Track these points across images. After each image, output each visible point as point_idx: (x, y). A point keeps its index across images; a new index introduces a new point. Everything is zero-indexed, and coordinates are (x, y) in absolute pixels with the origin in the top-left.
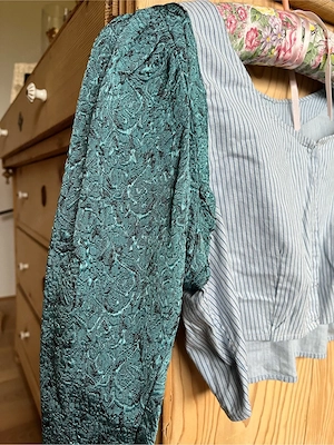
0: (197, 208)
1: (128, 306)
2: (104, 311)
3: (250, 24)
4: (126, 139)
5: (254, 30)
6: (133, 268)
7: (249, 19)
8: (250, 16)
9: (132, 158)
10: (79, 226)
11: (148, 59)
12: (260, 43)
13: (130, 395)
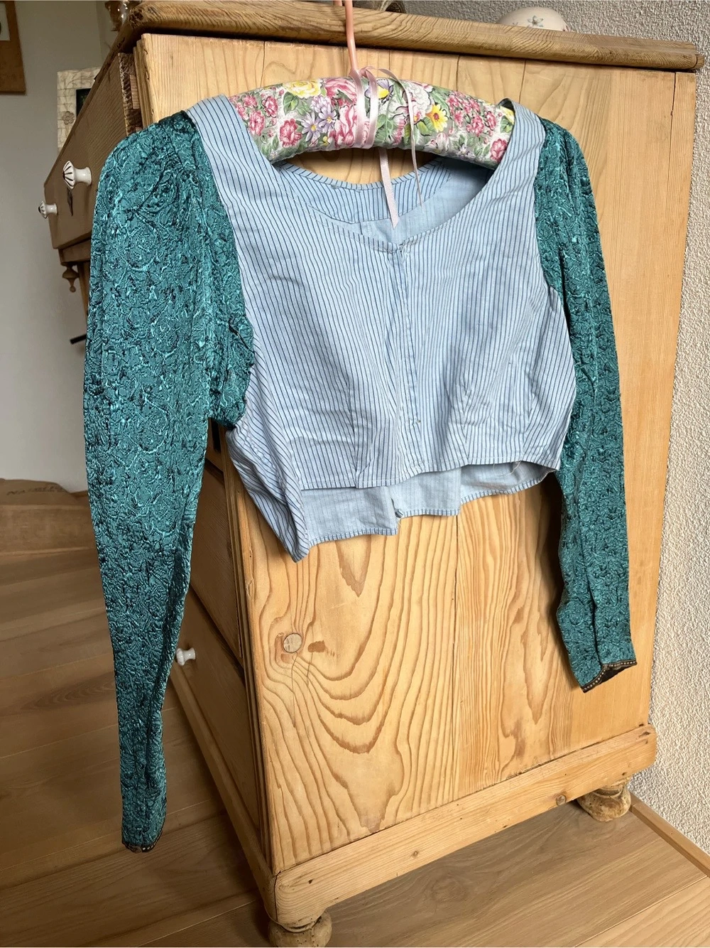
0: (227, 342)
1: (162, 443)
2: (140, 449)
3: (283, 117)
4: (143, 277)
5: (292, 123)
6: (164, 407)
7: (281, 111)
8: (282, 107)
9: (152, 295)
10: (105, 368)
11: (155, 189)
12: (301, 136)
13: (168, 523)
